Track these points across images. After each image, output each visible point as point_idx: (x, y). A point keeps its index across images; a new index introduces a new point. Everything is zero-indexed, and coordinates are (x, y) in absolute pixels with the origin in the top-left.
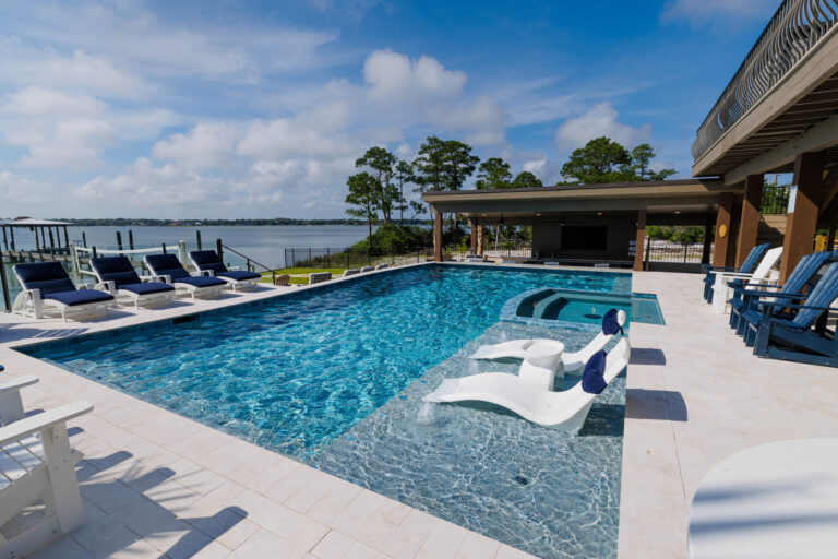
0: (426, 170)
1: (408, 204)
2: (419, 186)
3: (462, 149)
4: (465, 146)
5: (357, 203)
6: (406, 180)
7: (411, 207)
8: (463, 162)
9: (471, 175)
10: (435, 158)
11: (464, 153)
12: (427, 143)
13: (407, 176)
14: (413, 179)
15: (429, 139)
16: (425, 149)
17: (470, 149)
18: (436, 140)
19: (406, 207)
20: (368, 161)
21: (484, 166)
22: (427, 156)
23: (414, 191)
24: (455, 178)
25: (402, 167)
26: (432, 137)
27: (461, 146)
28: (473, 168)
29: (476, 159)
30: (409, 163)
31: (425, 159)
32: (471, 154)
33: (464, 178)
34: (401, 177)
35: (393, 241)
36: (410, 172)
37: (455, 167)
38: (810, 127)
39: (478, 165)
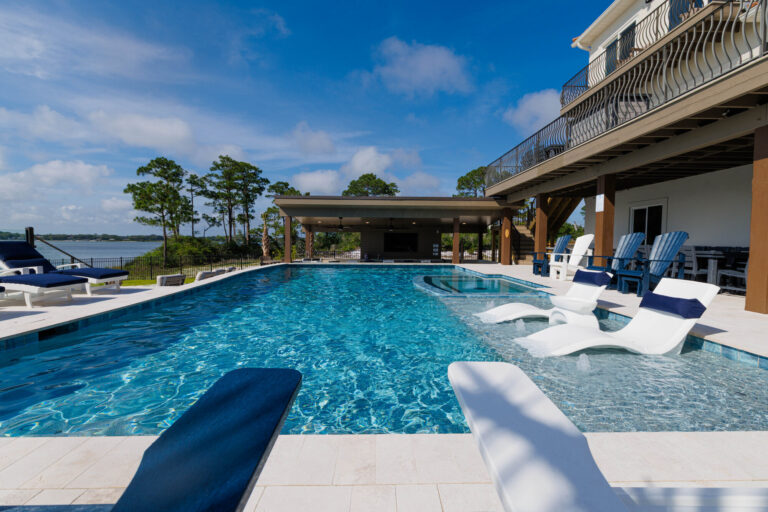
0: (218, 186)
1: (200, 216)
2: (211, 201)
3: (253, 171)
4: (254, 168)
5: (151, 211)
6: (199, 194)
7: (202, 220)
8: (254, 182)
9: (261, 194)
10: (228, 176)
11: (254, 174)
12: (219, 162)
13: (199, 190)
14: (205, 193)
15: (221, 157)
16: (217, 166)
17: (261, 172)
18: (228, 159)
19: (198, 220)
20: (154, 170)
21: (273, 187)
22: (219, 172)
23: (206, 204)
24: (247, 196)
25: (193, 181)
26: (224, 156)
27: (252, 168)
28: (262, 189)
29: (267, 181)
30: (200, 177)
31: (216, 176)
32: (262, 176)
33: (255, 197)
34: (192, 190)
35: (190, 252)
36: (203, 186)
37: (246, 186)
38: (612, 158)
39: (267, 187)
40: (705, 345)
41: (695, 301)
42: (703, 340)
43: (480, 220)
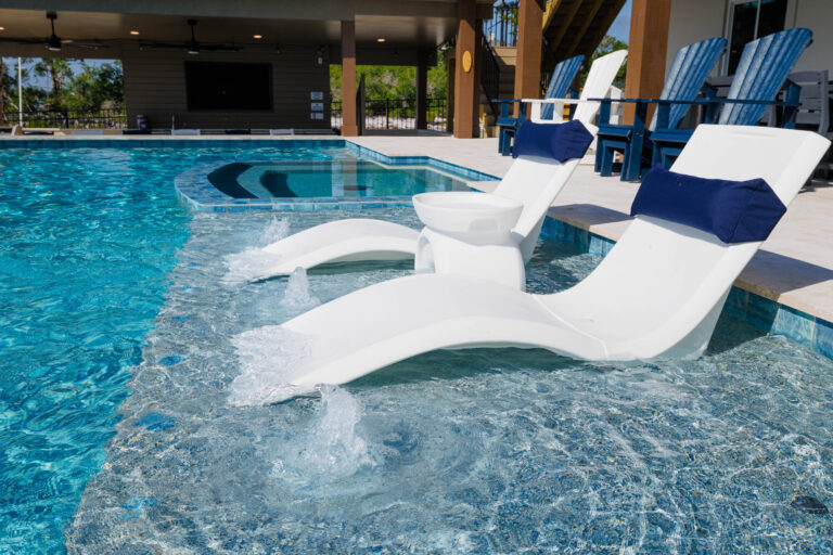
40: (780, 321)
41: (759, 188)
42: (775, 305)
43: (421, 30)
